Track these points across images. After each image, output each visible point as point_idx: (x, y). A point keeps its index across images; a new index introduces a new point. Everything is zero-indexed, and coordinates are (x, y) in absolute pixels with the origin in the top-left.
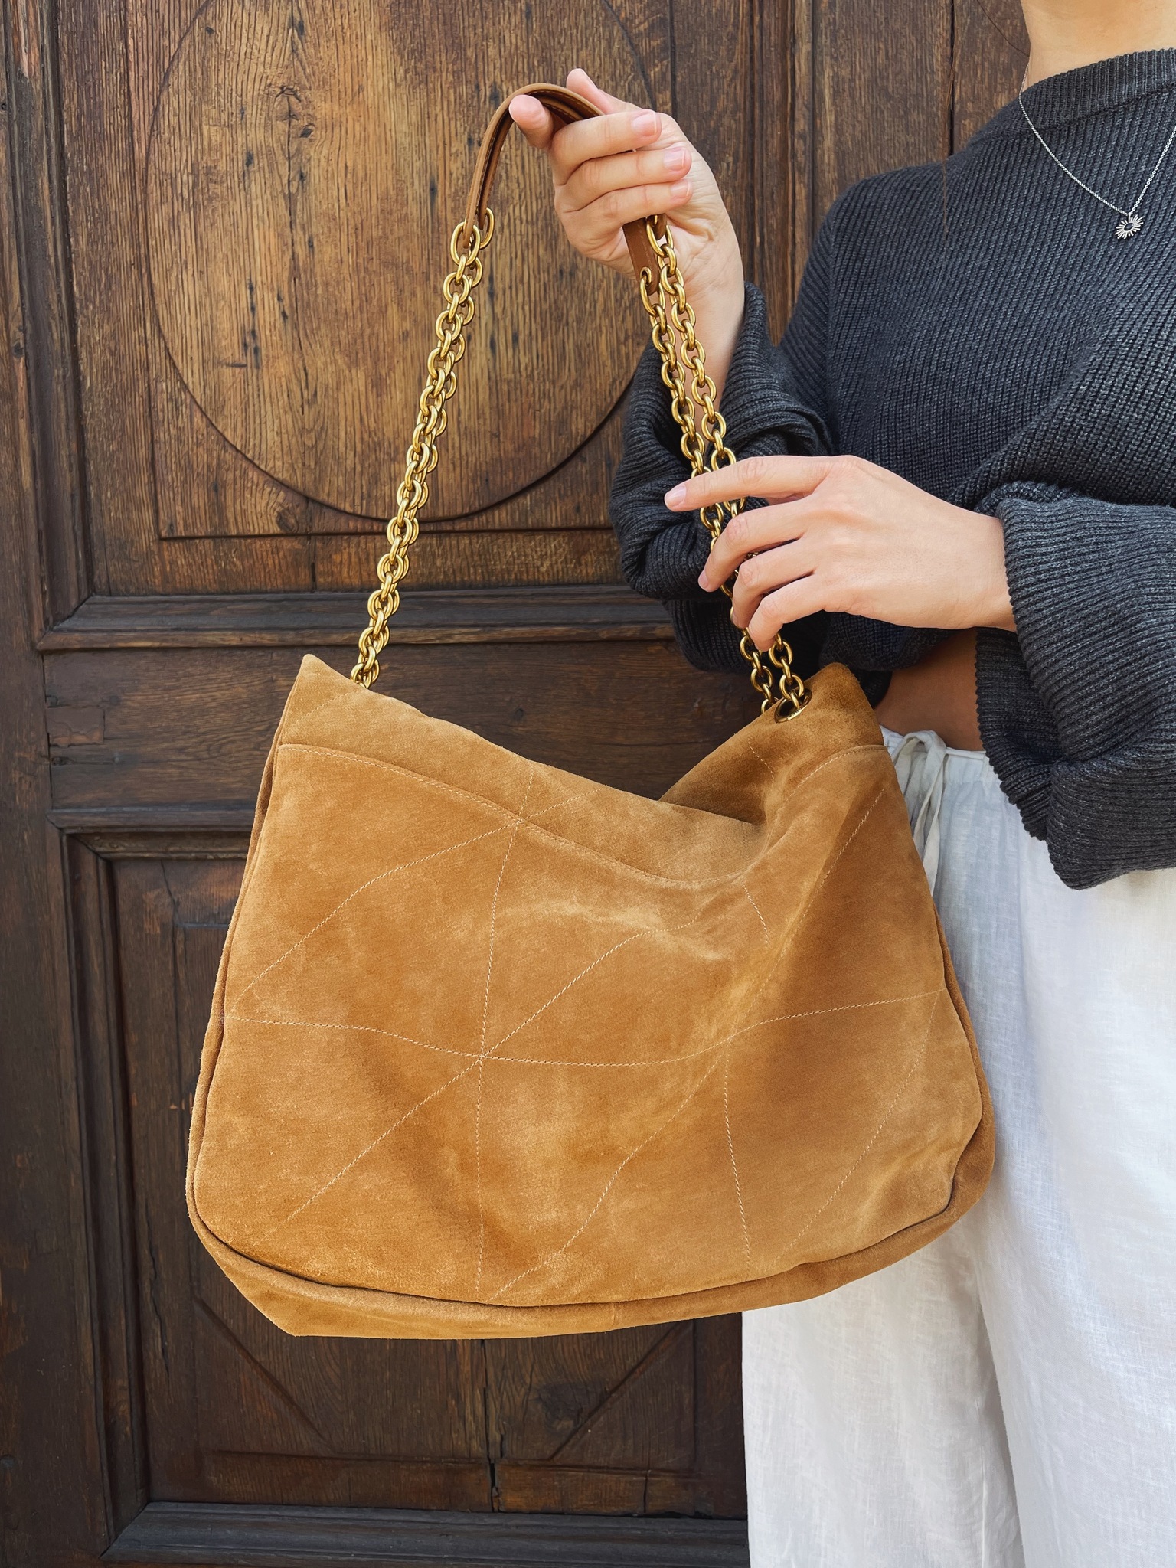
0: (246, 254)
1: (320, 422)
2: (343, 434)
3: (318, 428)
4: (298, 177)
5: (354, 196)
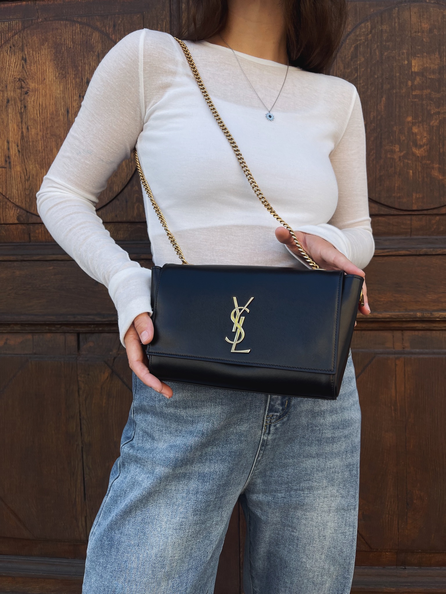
0: (7, 131)
1: (31, 187)
3: (30, 189)
4: (24, 107)
5: (42, 113)
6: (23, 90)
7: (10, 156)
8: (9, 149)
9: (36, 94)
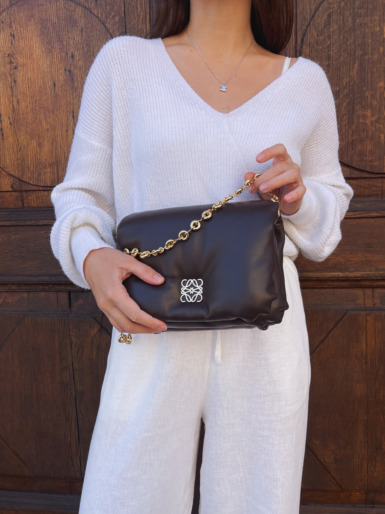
1: (22, 157)
2: (30, 160)
4: (14, 81)
5: (31, 87)
6: (12, 65)
8: (1, 122)
9: (24, 69)
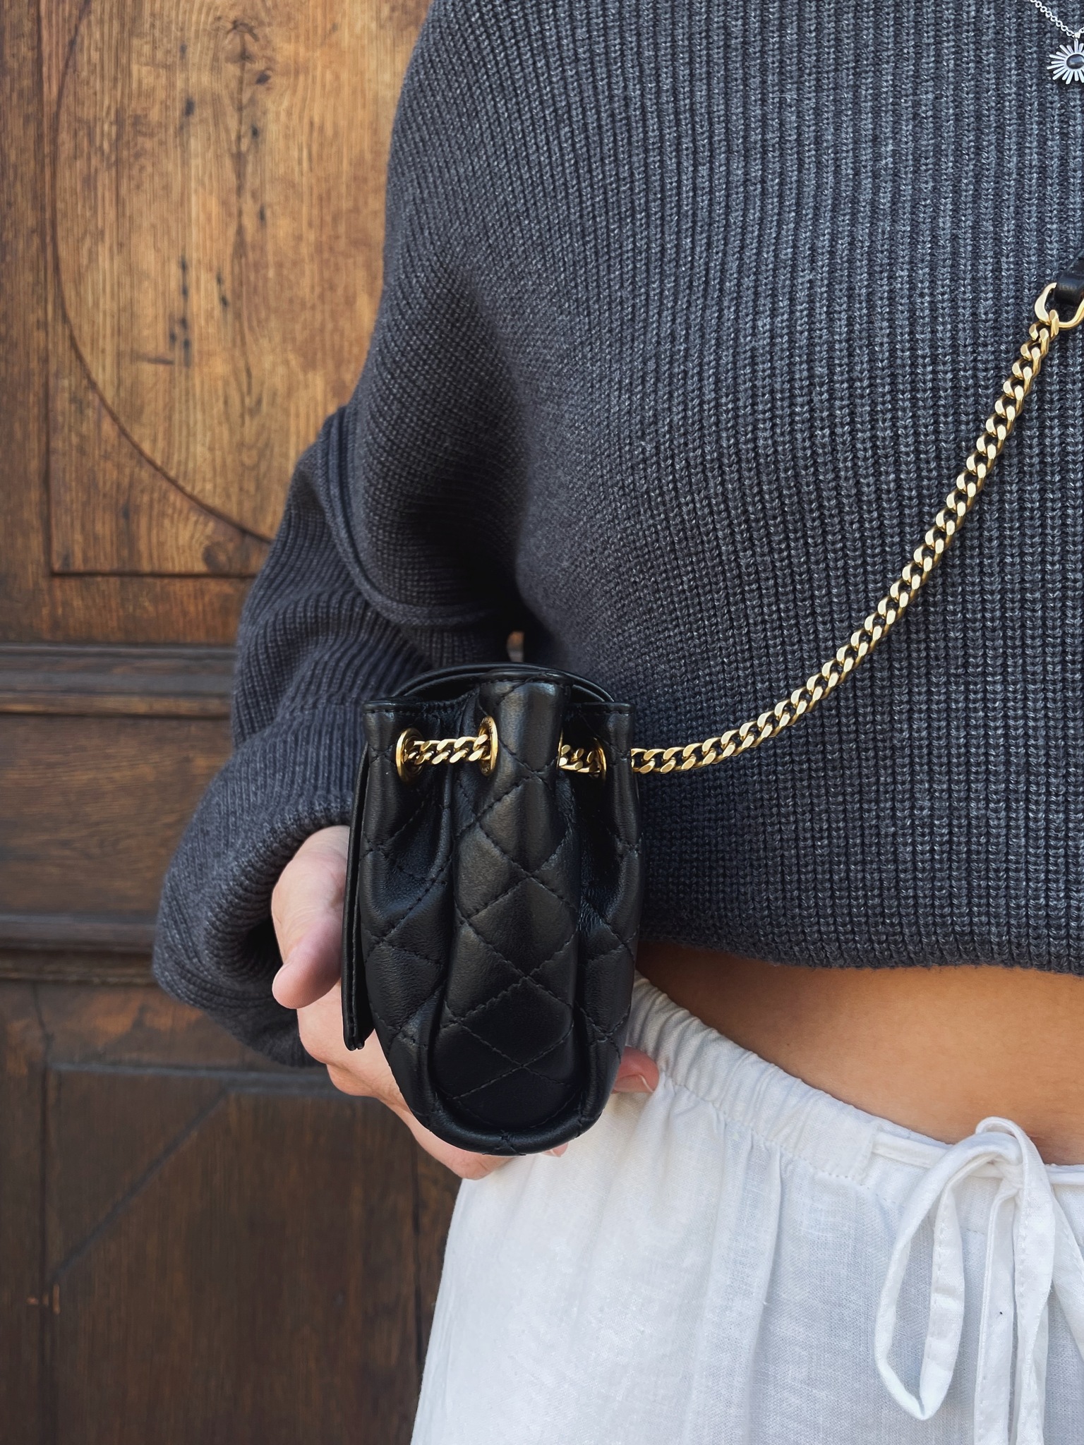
0: (180, 224)
1: (264, 436)
3: (260, 445)
4: (250, 133)
5: (320, 157)
6: (248, 65)
7: (189, 317)
8: (185, 292)
9: (299, 85)
